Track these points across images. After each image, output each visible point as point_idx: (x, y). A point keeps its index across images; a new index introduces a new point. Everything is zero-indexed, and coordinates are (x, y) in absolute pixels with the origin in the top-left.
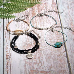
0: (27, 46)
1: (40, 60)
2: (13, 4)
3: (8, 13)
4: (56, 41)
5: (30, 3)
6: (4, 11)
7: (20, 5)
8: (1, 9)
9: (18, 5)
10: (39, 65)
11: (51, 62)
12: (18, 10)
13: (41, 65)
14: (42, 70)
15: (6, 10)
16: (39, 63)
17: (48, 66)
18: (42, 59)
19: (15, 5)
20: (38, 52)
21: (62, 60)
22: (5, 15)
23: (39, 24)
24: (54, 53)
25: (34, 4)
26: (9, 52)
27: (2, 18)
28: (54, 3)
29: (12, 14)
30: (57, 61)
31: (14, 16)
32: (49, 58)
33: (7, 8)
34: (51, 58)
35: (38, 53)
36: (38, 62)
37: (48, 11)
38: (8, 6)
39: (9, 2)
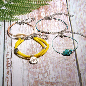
1: (46, 69)
2: (16, 5)
4: (65, 48)
7: (24, 7)
9: (22, 6)
10: (44, 75)
11: (59, 72)
13: (47, 75)
15: (8, 12)
16: (44, 73)
17: (55, 77)
19: (19, 6)
20: (44, 60)
21: (71, 70)
23: (46, 28)
24: (62, 62)
27: (3, 20)
28: (64, 4)
30: (65, 71)
31: (17, 19)
35: (44, 62)
37: (57, 14)
39: (12, 3)
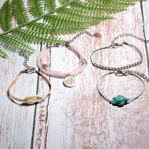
0: (80, 98)
3: (50, 33)
5: (93, 18)
6: (44, 29)
8: (39, 25)
12: (69, 30)
14: (105, 147)
18: (105, 126)
22: (46, 37)
25: (100, 20)
26: (45, 109)
29: (58, 36)
32: (119, 125)
33: (50, 24)
34: (124, 126)
36: (99, 131)
38: (53, 21)
